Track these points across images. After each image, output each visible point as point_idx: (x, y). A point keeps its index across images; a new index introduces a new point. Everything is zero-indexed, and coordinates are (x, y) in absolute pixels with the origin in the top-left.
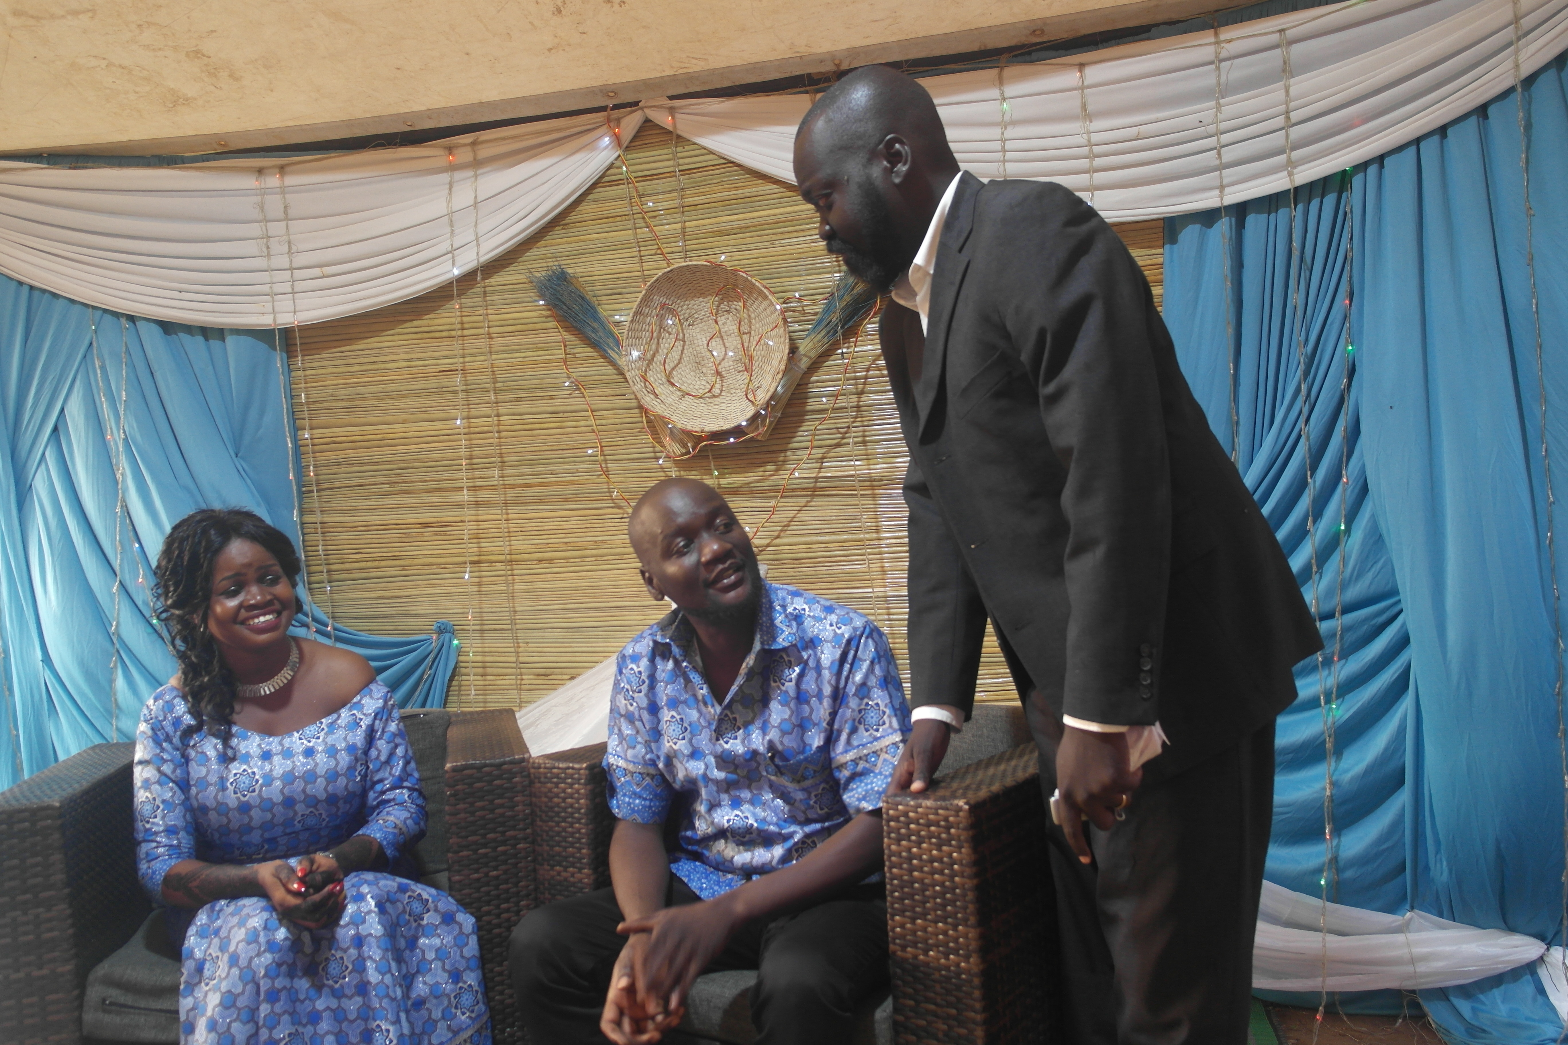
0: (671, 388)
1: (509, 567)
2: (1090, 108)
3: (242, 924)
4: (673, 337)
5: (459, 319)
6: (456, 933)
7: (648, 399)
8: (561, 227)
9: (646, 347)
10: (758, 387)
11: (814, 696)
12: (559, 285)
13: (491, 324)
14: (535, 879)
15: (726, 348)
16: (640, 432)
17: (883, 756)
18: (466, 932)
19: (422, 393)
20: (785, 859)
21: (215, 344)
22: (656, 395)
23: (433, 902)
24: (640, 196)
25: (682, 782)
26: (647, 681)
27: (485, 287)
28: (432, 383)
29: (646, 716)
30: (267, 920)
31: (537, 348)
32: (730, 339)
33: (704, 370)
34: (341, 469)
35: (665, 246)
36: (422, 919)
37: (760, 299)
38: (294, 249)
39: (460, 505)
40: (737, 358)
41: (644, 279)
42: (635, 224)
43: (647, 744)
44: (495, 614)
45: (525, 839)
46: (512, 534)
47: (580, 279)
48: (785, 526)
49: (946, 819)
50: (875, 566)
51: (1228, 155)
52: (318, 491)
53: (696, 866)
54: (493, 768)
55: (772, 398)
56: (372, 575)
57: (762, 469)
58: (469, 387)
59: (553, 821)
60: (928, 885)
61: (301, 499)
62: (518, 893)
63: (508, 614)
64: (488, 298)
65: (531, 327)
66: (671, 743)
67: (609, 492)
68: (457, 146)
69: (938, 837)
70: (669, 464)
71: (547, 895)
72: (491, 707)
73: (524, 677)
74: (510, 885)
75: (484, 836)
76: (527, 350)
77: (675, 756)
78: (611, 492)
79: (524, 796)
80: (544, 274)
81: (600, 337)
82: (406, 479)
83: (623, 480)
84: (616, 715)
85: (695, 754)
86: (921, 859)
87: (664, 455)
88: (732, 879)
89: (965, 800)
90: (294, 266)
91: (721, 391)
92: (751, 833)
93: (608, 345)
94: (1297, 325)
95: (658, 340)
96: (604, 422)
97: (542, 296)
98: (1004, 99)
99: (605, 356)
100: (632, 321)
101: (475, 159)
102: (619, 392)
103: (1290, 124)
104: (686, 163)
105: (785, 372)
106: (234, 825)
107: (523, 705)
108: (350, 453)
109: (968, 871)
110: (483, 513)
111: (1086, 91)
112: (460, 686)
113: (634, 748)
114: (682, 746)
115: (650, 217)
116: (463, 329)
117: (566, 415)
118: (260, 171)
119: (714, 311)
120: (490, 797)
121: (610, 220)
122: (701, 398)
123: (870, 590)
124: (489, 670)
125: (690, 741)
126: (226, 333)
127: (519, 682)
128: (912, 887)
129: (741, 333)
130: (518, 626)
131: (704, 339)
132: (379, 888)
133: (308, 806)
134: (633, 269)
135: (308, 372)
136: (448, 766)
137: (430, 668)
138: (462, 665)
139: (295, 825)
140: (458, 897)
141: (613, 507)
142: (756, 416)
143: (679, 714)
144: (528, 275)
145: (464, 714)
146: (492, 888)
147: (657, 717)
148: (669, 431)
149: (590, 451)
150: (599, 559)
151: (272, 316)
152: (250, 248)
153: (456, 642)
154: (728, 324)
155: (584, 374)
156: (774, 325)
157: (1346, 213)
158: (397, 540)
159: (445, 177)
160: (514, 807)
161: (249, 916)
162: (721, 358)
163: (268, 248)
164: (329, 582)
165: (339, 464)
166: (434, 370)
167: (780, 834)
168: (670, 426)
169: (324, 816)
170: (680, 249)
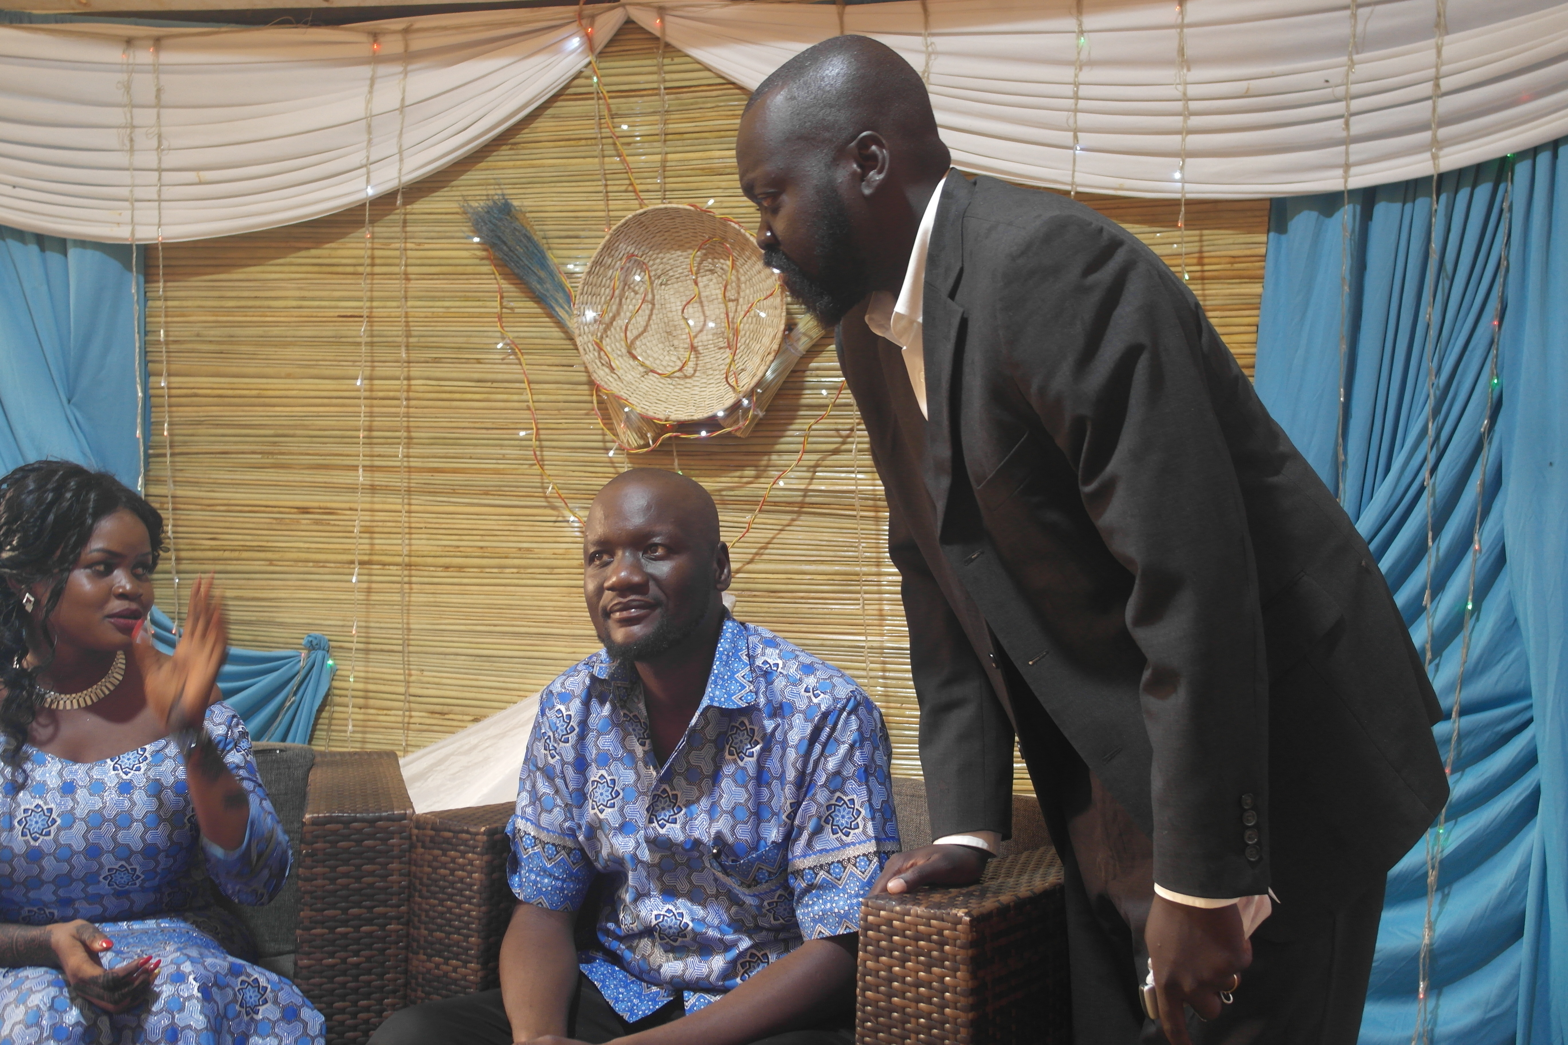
0: (631, 362)
1: (406, 573)
2: (1188, 52)
3: (21, 1000)
4: (640, 297)
5: (369, 252)
6: (298, 1033)
7: (601, 373)
8: (509, 147)
9: (605, 307)
10: (743, 370)
11: (777, 778)
12: (501, 220)
13: (410, 261)
14: (406, 972)
15: (705, 316)
16: (587, 414)
17: (850, 868)
18: (312, 1034)
19: (313, 342)
20: (729, 973)
21: (54, 257)
22: (612, 369)
23: (272, 991)
24: (612, 116)
25: (606, 861)
26: (577, 729)
27: (406, 214)
28: (328, 331)
29: (570, 772)
30: (53, 998)
31: (465, 297)
32: (712, 307)
33: (676, 342)
34: (202, 430)
35: (639, 181)
36: (257, 1013)
37: (754, 258)
38: (165, 144)
39: (352, 489)
40: (719, 331)
41: (609, 220)
42: (602, 150)
43: (567, 807)
44: (383, 631)
45: (398, 918)
46: (413, 531)
47: (528, 215)
48: (761, 548)
49: (940, 933)
50: (872, 609)
51: (1359, 126)
52: (172, 455)
53: (614, 971)
54: (365, 824)
55: (758, 384)
56: (230, 568)
57: (738, 474)
58: (375, 339)
59: (435, 898)
60: (910, 1016)
61: (147, 464)
62: (382, 987)
63: (400, 632)
64: (408, 229)
65: (460, 269)
66: (596, 810)
67: (543, 488)
68: (385, 33)
69: (928, 955)
70: (622, 458)
71: (419, 993)
72: (370, 747)
73: (413, 714)
74: (373, 977)
75: (345, 911)
76: (452, 299)
77: (601, 827)
78: (545, 488)
79: (401, 863)
80: (482, 203)
81: (547, 290)
82: (283, 449)
83: (561, 473)
84: (531, 767)
85: (624, 828)
86: (904, 982)
87: (615, 445)
88: (658, 993)
89: (966, 910)
90: (164, 166)
91: (695, 371)
92: (685, 936)
93: (556, 300)
94: (1429, 347)
95: (621, 300)
96: (543, 397)
97: (478, 232)
98: (1082, 32)
99: (551, 314)
100: (589, 273)
101: (406, 51)
102: (565, 362)
103: (1439, 93)
104: (675, 79)
105: (778, 353)
106: (20, 875)
107: (410, 749)
108: (215, 411)
109: (963, 1001)
110: (380, 501)
111: (1185, 30)
112: (331, 718)
113: (550, 811)
114: (609, 815)
115: (623, 144)
116: (373, 265)
117: (495, 385)
118: (129, 42)
119: (694, 269)
120: (357, 861)
121: (572, 143)
122: (669, 377)
123: (863, 638)
124: (372, 702)
125: (621, 810)
126: (69, 245)
127: (406, 720)
128: (890, 1017)
129: (726, 300)
130: (411, 649)
131: (679, 303)
132: (205, 968)
133: (117, 859)
134: (595, 208)
135: (170, 303)
136: (308, 816)
137: (295, 694)
138: (336, 692)
139: (99, 882)
140: (305, 987)
141: (545, 507)
142: (735, 407)
143: (610, 774)
144: (462, 203)
145: (333, 754)
146: (350, 978)
147: (584, 776)
148: (624, 416)
149: (522, 434)
150: (522, 571)
151: (130, 228)
152: (109, 138)
153: (330, 662)
154: (711, 287)
155: (522, 334)
156: (769, 293)
157: (1501, 211)
158: (266, 526)
159: (365, 71)
160: (388, 876)
161: (31, 991)
162: (698, 329)
163: (132, 140)
164: (178, 572)
165: (200, 423)
166: (332, 314)
167: (721, 940)
168: (626, 410)
169: (138, 873)
170: (657, 187)
